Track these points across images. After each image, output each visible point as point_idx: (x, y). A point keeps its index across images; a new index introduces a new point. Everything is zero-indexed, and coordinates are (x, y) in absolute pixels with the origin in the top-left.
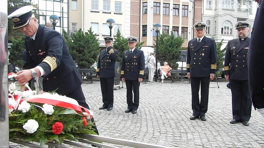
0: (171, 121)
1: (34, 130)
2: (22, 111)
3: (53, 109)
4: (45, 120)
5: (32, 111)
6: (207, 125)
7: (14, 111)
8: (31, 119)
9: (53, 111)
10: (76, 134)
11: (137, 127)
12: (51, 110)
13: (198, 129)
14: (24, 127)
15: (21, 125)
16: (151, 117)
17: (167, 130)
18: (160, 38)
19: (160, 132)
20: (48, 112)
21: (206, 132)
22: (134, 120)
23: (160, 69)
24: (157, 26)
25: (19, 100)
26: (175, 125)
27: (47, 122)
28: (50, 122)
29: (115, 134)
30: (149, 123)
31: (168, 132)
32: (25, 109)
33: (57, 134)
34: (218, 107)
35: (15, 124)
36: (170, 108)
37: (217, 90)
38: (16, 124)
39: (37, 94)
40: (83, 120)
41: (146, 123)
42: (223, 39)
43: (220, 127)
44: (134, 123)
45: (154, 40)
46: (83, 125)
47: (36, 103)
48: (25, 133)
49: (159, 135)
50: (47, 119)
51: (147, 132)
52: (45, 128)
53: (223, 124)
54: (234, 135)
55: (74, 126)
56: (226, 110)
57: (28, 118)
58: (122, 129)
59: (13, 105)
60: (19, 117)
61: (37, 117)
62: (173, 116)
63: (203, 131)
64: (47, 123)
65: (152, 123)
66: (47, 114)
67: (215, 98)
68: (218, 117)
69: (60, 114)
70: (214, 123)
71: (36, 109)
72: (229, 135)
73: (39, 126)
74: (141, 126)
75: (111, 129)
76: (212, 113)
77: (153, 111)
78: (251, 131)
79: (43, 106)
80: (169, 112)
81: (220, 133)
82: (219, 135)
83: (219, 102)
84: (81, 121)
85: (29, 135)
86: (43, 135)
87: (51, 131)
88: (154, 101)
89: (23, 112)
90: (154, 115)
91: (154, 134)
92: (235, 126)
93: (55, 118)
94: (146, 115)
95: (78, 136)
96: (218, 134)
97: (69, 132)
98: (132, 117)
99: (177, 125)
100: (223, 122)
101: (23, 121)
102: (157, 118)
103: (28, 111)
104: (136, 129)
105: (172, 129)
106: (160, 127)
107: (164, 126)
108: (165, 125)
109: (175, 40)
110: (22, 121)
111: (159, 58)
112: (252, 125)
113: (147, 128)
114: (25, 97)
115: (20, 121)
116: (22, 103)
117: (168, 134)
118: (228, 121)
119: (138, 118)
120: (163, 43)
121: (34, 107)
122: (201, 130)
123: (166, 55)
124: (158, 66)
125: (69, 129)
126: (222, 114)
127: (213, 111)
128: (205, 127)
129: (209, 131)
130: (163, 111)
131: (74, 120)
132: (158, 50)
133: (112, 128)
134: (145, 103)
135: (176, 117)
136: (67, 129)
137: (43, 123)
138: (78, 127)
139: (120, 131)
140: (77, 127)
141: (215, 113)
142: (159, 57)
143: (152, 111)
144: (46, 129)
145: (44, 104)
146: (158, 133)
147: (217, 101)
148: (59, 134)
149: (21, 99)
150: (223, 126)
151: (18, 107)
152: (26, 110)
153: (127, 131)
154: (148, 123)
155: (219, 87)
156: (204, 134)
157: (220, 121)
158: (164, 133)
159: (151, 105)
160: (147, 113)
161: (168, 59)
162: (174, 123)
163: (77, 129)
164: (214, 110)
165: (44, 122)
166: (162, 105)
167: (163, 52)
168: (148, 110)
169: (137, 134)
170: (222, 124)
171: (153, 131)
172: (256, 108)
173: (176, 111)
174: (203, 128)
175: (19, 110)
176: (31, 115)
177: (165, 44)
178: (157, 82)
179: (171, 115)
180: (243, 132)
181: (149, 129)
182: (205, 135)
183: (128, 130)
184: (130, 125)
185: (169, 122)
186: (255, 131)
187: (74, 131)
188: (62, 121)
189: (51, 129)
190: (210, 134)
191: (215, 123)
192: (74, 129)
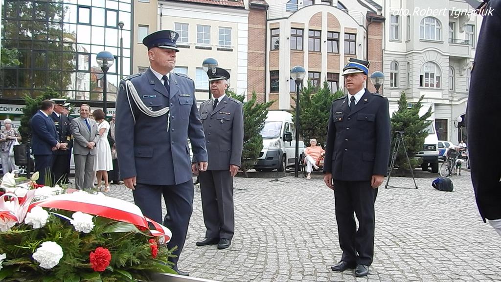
0: (324, 252)
1: (54, 262)
2: (32, 226)
3: (93, 223)
4: (75, 242)
5: (51, 226)
6: (395, 260)
7: (17, 225)
8: (48, 241)
9: (92, 225)
10: (136, 272)
11: (259, 263)
12: (87, 225)
13: (376, 268)
14: (35, 256)
15: (28, 252)
16: (285, 244)
17: (316, 270)
18: (303, 94)
19: (302, 272)
20: (82, 228)
21: (392, 273)
22: (253, 249)
23: (303, 152)
24: (297, 71)
25: (27, 204)
26: (331, 258)
27: (80, 247)
28: (86, 247)
29: (215, 276)
30: (282, 256)
31: (318, 272)
32: (39, 221)
33: (98, 271)
34: (417, 226)
35: (18, 251)
36: (322, 227)
37: (413, 192)
38: (20, 250)
39: (64, 193)
40: (150, 244)
41: (276, 254)
42: (423, 96)
43: (420, 263)
44: (253, 255)
45: (293, 98)
46: (150, 254)
47: (60, 211)
48: (37, 267)
49: (302, 278)
50: (79, 241)
51: (277, 273)
52: (75, 260)
53: (427, 258)
54: (448, 278)
55: (132, 255)
56: (431, 230)
57: (44, 239)
58: (229, 266)
59: (16, 215)
60: (27, 238)
61: (60, 237)
62: (328, 242)
63: (386, 270)
64: (79, 249)
65: (288, 254)
66: (80, 231)
67: (410, 208)
68: (417, 244)
69: (106, 232)
70: (409, 255)
71: (59, 221)
72: (437, 279)
73: (64, 254)
74: (265, 261)
75: (207, 266)
76: (405, 237)
77: (291, 233)
78: (480, 270)
79: (73, 217)
80: (321, 234)
81: (421, 275)
82: (417, 278)
83: (417, 216)
84: (147, 247)
85: (44, 272)
86: (71, 273)
87: (86, 265)
88: (291, 213)
89: (34, 228)
90: (293, 240)
91: (292, 277)
92: (449, 261)
93: (95, 239)
94: (277, 241)
95: (139, 276)
96: (416, 276)
97: (122, 267)
98: (250, 244)
99: (335, 259)
100: (426, 253)
101: (34, 245)
102: (298, 246)
103: (43, 225)
104: (257, 267)
105: (326, 266)
106: (304, 263)
107: (311, 262)
108: (312, 258)
109: (331, 99)
110: (31, 245)
111: (302, 132)
112: (482, 259)
113: (278, 266)
114: (39, 200)
115: (27, 245)
116: (32, 210)
117: (319, 277)
118: (434, 251)
119: (261, 245)
120: (308, 104)
121: (55, 218)
122: (383, 268)
123: (316, 125)
124: (300, 147)
125: (123, 262)
126: (425, 238)
127: (407, 233)
128: (390, 264)
129: (398, 271)
130: (309, 232)
131: (132, 243)
132: (301, 117)
133: (210, 264)
134: (275, 218)
135: (334, 244)
136: (119, 262)
137: (71, 248)
138: (140, 258)
139: (225, 270)
140: (138, 258)
141: (410, 237)
142: (302, 129)
143: (287, 232)
144: (78, 260)
145: (75, 212)
146: (299, 274)
147: (414, 213)
148: (102, 271)
149: (32, 203)
150: (425, 261)
151: (25, 217)
152: (40, 224)
153: (238, 270)
154: (280, 256)
155: (417, 188)
156: (389, 276)
157: (420, 252)
158: (311, 275)
159: (285, 221)
160: (279, 236)
161: (320, 135)
162: (331, 256)
163: (138, 261)
164: (407, 230)
165: (74, 246)
166: (307, 221)
167: (309, 120)
168: (281, 230)
169: (258, 276)
170: (424, 257)
171: (290, 270)
172: (487, 220)
173: (334, 233)
174: (386, 266)
175: (26, 222)
176: (50, 232)
177: (314, 104)
178: (298, 177)
179: (325, 239)
180: (465, 273)
181: (282, 266)
182: (390, 278)
183: (240, 269)
184: (245, 260)
185: (320, 253)
186: (489, 271)
187: (131, 265)
188: (109, 246)
189: (88, 261)
190: (401, 276)
191: (411, 255)
192: (131, 262)
